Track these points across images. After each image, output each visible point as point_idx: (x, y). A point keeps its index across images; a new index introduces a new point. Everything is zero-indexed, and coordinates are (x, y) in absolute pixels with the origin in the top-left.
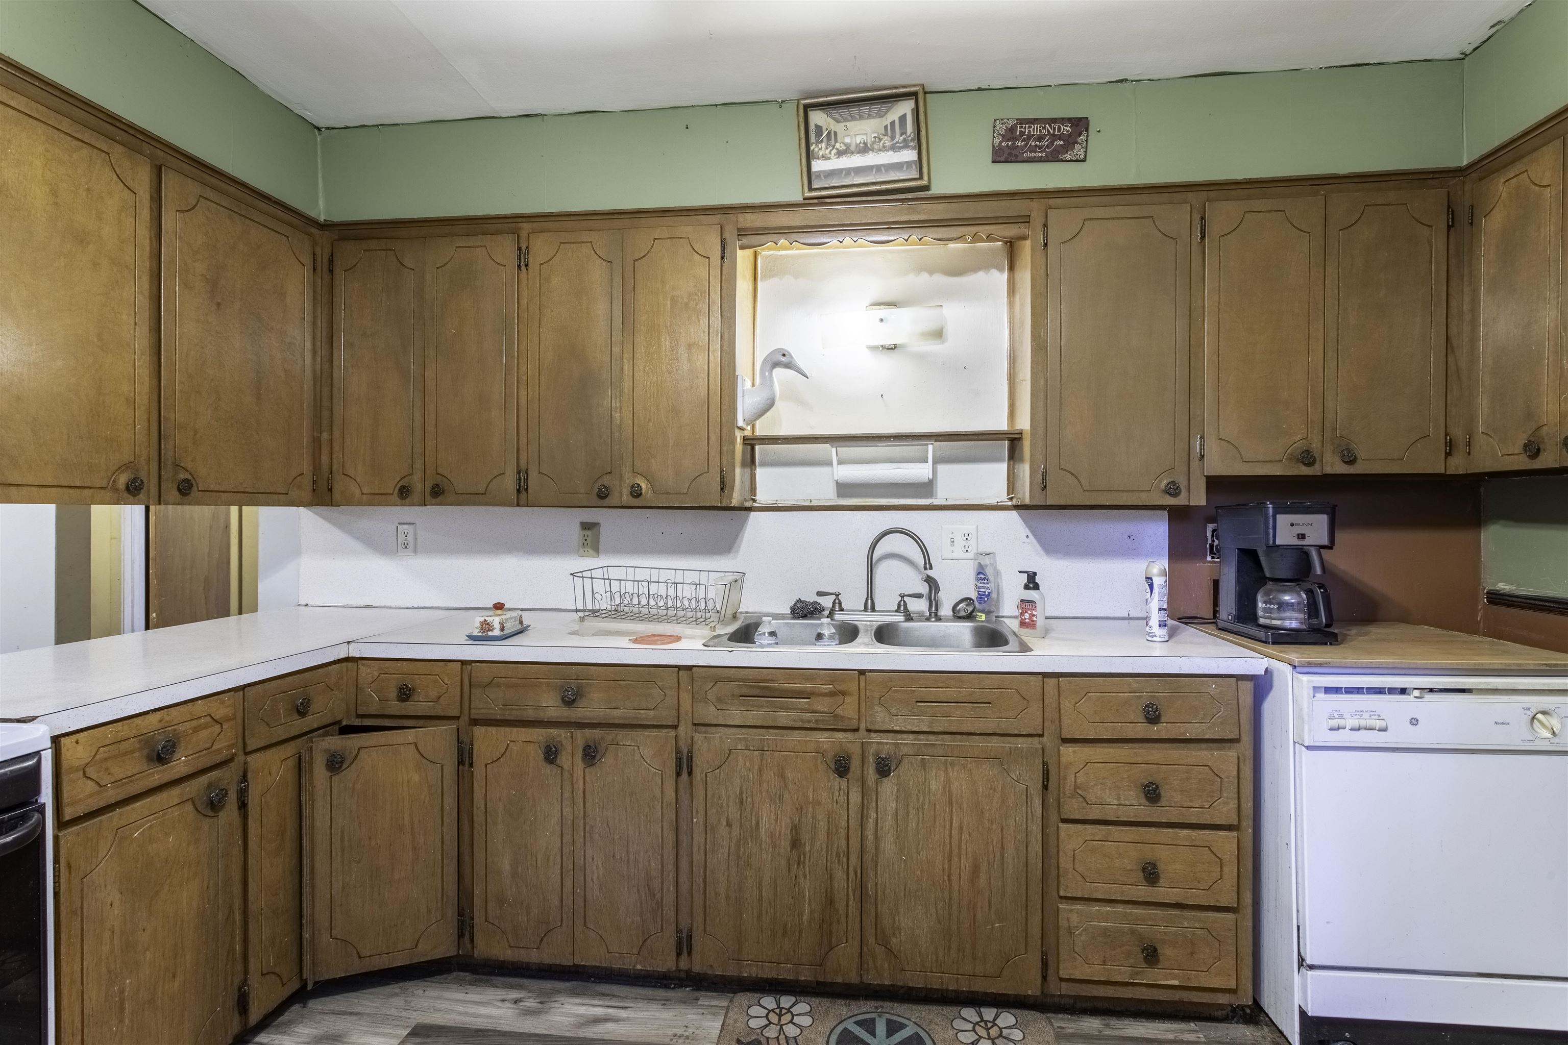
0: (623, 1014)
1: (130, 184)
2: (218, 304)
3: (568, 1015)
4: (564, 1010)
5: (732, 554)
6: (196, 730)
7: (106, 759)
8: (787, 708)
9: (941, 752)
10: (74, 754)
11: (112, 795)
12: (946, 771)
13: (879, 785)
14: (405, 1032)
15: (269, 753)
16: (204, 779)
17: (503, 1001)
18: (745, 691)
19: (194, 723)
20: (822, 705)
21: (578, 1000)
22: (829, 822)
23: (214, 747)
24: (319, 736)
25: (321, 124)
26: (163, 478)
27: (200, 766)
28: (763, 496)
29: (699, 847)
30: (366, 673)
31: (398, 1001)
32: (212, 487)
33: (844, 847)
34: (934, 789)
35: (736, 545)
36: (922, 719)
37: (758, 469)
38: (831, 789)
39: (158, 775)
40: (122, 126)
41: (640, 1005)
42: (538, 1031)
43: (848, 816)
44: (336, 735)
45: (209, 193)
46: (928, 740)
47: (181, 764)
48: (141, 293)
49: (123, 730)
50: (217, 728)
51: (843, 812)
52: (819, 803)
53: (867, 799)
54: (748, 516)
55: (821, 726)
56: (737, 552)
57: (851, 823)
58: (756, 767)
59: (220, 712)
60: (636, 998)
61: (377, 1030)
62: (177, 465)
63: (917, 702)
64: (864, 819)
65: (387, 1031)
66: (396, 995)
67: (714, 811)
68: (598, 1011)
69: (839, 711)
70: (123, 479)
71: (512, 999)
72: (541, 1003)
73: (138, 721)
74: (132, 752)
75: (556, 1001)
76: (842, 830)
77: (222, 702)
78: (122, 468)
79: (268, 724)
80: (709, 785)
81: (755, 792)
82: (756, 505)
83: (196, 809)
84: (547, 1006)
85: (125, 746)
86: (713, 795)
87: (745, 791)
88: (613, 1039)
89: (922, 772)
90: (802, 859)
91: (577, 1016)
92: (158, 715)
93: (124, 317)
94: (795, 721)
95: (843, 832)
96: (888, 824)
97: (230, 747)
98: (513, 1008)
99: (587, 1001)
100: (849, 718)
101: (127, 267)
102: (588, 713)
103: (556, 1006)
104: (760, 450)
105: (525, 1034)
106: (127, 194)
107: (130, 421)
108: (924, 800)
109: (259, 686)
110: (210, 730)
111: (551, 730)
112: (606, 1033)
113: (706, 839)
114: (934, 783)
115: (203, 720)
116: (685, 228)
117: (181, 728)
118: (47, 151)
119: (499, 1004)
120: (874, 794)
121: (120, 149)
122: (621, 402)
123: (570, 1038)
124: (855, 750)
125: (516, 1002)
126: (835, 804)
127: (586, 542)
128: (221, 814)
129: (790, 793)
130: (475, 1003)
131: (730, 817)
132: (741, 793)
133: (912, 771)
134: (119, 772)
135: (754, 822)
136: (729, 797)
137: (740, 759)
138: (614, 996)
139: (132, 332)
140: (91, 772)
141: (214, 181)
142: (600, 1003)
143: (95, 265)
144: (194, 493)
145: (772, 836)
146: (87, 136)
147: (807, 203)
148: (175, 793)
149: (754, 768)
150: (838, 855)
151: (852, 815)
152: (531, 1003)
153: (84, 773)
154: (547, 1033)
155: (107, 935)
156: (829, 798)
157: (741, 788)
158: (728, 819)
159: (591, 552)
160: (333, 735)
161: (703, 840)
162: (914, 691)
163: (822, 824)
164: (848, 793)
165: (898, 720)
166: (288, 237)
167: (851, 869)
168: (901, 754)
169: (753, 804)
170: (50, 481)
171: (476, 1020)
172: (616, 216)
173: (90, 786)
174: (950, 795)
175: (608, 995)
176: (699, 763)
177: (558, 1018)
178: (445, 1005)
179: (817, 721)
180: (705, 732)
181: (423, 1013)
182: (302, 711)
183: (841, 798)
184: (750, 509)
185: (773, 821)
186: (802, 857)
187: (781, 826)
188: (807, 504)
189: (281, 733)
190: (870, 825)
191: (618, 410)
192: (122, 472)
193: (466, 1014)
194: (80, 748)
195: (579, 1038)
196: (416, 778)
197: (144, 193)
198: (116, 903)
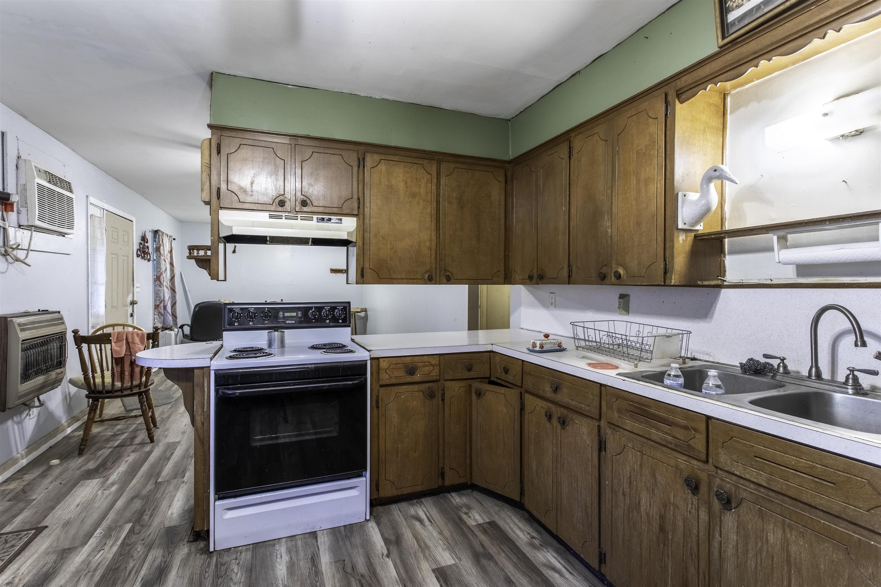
0: (568, 575)
1: (430, 172)
2: (462, 207)
3: (545, 557)
4: (545, 554)
5: (708, 319)
6: (424, 366)
7: (393, 369)
8: (657, 429)
9: (778, 510)
10: (384, 364)
11: (394, 381)
12: (784, 531)
13: (722, 514)
14: (487, 520)
15: (454, 383)
16: (427, 385)
17: (529, 534)
18: (632, 409)
19: (423, 364)
20: (680, 434)
21: (555, 555)
22: (684, 525)
23: (431, 374)
24: (478, 382)
25: (509, 118)
26: (441, 275)
27: (425, 380)
28: (730, 277)
29: (609, 500)
30: (498, 359)
31: (497, 509)
32: (459, 278)
33: (696, 550)
34: (771, 542)
35: (711, 313)
36: (761, 474)
37: (727, 257)
38: (686, 500)
39: (409, 379)
40: (428, 153)
41: (579, 578)
42: (528, 555)
43: (698, 528)
44: (486, 383)
45: (458, 165)
46: (768, 495)
47: (418, 377)
48: (433, 209)
49: (399, 360)
50: (432, 368)
51: (695, 523)
52: (678, 507)
53: (713, 522)
54: (720, 292)
55: (679, 450)
56: (712, 317)
57: (701, 534)
58: (639, 463)
59: (433, 362)
60: (581, 574)
61: (481, 514)
62: (445, 270)
63: (756, 457)
64: (711, 536)
65: (484, 516)
66: (499, 506)
67: (616, 481)
68: (558, 566)
69: (691, 442)
70: (426, 276)
71: (532, 535)
72: (541, 545)
73: (403, 358)
74: (401, 368)
75: (547, 549)
76: (694, 536)
77: (434, 359)
78: (426, 272)
79: (453, 371)
80: (614, 464)
81: (638, 480)
82: (725, 283)
83: (424, 395)
84: (542, 548)
85: (399, 366)
86: (616, 471)
87: (632, 476)
88: (551, 581)
89: (760, 520)
90: (667, 543)
91: (548, 560)
92: (410, 358)
93: (428, 219)
94: (661, 439)
95: (695, 539)
96: (730, 551)
97: (436, 376)
98: (529, 539)
99: (559, 559)
100: (699, 451)
101: (428, 201)
102: (562, 399)
103: (545, 551)
104: (728, 241)
105: (522, 551)
106: (429, 176)
107: (429, 255)
108: (762, 546)
109: (450, 355)
110: (429, 368)
111: (550, 404)
112: (551, 577)
113: (612, 497)
114: (772, 536)
115: (426, 363)
116: (644, 105)
117: (418, 364)
118: (404, 170)
119: (526, 534)
120: (718, 519)
121: (426, 161)
122: (611, 222)
123: (536, 566)
124: (704, 476)
125: (533, 537)
126: (689, 513)
127: (620, 306)
128: (434, 400)
129: (659, 490)
130: (519, 528)
131: (625, 490)
132: (630, 477)
133: (750, 515)
134: (397, 374)
135: (637, 500)
136: (624, 476)
137: (630, 453)
138: (572, 565)
139: (430, 224)
140: (388, 371)
141: (461, 160)
142: (563, 563)
143: (418, 203)
144: (452, 280)
145: (648, 515)
146: (416, 161)
147: (723, 49)
148: (416, 387)
149: (637, 463)
150: (691, 554)
151: (702, 529)
152: (537, 542)
153: (386, 371)
154: (530, 558)
155: (393, 426)
156: (684, 507)
157: (630, 473)
158: (623, 490)
159: (623, 312)
160: (485, 383)
161: (611, 497)
162: (753, 446)
163: (680, 523)
164: (698, 509)
165: (738, 466)
166: (492, 172)
167: (701, 571)
168: (741, 497)
169: (637, 488)
170: (404, 277)
171: (512, 533)
172: (610, 112)
173: (387, 376)
174: (788, 555)
175: (570, 562)
176: (609, 447)
177: (540, 556)
178: (508, 520)
179: (676, 445)
180: (613, 429)
181: (499, 518)
182: (470, 370)
183: (693, 511)
184: (720, 287)
185: (648, 505)
186: (667, 541)
187: (653, 511)
188: (769, 282)
189: (459, 376)
190: (716, 545)
191: (610, 227)
192: (427, 273)
193: (511, 529)
194: (385, 363)
195: (539, 569)
196: (505, 410)
197: (434, 174)
198: (396, 417)
